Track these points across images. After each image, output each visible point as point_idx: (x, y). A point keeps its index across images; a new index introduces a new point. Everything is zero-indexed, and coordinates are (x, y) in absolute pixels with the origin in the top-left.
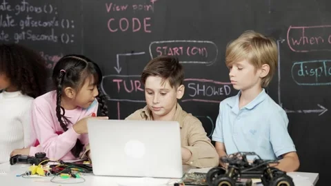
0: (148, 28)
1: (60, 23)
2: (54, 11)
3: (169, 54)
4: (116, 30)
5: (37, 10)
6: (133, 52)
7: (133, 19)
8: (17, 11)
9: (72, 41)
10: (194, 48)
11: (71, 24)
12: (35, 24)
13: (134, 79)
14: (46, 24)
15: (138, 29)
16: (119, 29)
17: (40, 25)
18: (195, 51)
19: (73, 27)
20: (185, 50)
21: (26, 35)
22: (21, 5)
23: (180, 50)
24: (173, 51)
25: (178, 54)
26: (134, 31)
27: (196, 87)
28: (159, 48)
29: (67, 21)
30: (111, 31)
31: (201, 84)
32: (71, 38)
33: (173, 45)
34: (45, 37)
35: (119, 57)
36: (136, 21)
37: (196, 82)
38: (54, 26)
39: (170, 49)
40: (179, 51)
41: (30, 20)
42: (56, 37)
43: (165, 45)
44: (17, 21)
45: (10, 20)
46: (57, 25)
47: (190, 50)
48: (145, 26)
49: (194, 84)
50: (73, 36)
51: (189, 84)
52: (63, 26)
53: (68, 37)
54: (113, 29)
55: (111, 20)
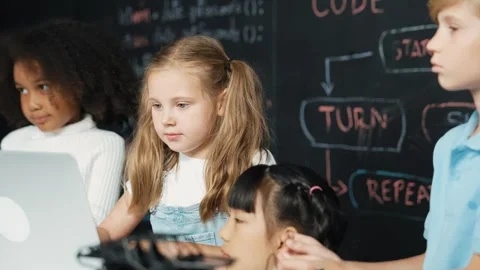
1: (242, 6)
3: (414, 54)
4: (325, 13)
6: (352, 53)
9: (260, 38)
11: (258, 7)
12: (210, 11)
13: (354, 105)
14: (224, 10)
15: (362, 8)
16: (331, 12)
17: (216, 13)
19: (261, 12)
21: (198, 33)
24: (421, 47)
26: (356, 11)
27: (462, 119)
28: (396, 42)
29: (253, 3)
30: (318, 14)
32: (258, 33)
33: (421, 36)
34: (221, 34)
35: (331, 64)
37: (464, 110)
38: (234, 14)
39: (416, 44)
41: (204, 6)
42: (237, 33)
43: (407, 35)
44: (186, 11)
46: (239, 11)
48: (374, 0)
49: (459, 114)
50: (261, 28)
51: (450, 114)
52: (247, 12)
53: (254, 32)
54: (321, 10)
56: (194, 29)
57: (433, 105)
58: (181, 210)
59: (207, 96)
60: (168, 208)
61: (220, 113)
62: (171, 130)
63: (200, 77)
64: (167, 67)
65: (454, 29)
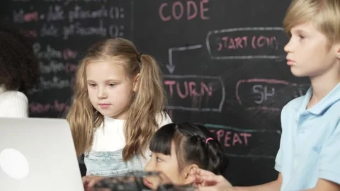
0: (205, 14)
1: (108, 13)
3: (230, 47)
4: (168, 18)
6: (187, 45)
7: (189, 3)
8: (66, 1)
9: (121, 34)
10: (261, 38)
11: (120, 13)
12: (84, 15)
13: (189, 80)
14: (95, 14)
15: (194, 16)
16: (172, 16)
17: (89, 16)
18: (262, 41)
19: (122, 16)
20: (249, 41)
21: (75, 30)
23: (243, 41)
24: (235, 43)
25: (241, 46)
26: (190, 18)
27: (263, 90)
28: (218, 39)
29: (117, 10)
30: (164, 19)
31: (270, 86)
32: (120, 31)
33: (235, 35)
34: (93, 30)
35: (173, 52)
36: (191, 5)
37: (264, 84)
38: (104, 18)
39: (232, 40)
40: (243, 43)
41: (80, 11)
42: (105, 30)
43: (225, 34)
44: (66, 14)
45: (60, 11)
46: (106, 15)
47: (256, 40)
48: (202, 10)
49: (260, 86)
50: (122, 27)
51: (255, 87)
52: (112, 16)
53: (117, 30)
54: (165, 16)
55: (164, 5)
56: (72, 27)
57: (243, 81)
58: (110, 154)
59: (128, 79)
60: (100, 152)
61: (135, 89)
62: (103, 102)
63: (124, 66)
64: (101, 59)
65: (302, 37)
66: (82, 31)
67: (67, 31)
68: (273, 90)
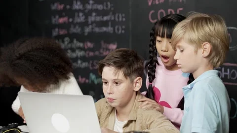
1: (115, 17)
2: (111, 7)
4: (155, 21)
5: (100, 7)
7: (169, 10)
8: (86, 9)
9: (123, 32)
11: (122, 17)
12: (98, 19)
14: (105, 18)
17: (101, 19)
19: (124, 19)
21: (92, 29)
22: (89, 4)
27: (221, 70)
29: (120, 15)
30: (152, 21)
31: (226, 68)
32: (122, 29)
34: (104, 29)
36: (171, 12)
37: (222, 66)
38: (111, 20)
41: (95, 16)
42: (112, 29)
44: (86, 18)
45: (82, 16)
46: (113, 18)
50: (124, 27)
52: (117, 19)
53: (120, 28)
54: (153, 19)
55: (152, 12)
56: (90, 27)
66: (97, 30)
67: (87, 30)
68: (228, 70)
